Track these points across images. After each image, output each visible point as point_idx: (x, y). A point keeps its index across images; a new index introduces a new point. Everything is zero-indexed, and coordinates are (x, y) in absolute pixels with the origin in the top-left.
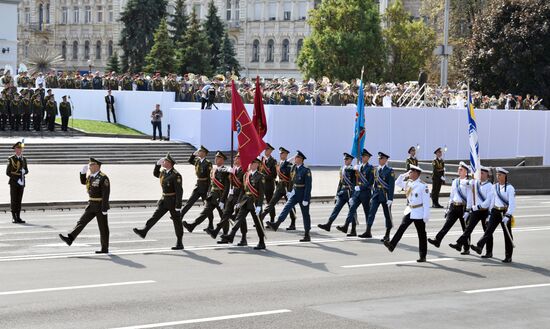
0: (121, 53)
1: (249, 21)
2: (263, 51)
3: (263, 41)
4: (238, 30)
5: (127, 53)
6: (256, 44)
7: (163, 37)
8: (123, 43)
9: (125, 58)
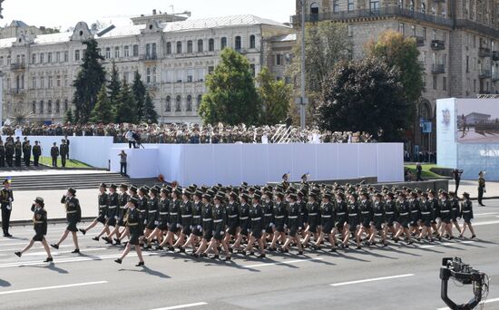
0: (73, 108)
1: (163, 83)
2: (173, 103)
3: (174, 97)
4: (155, 89)
5: (78, 108)
6: (168, 99)
7: (104, 96)
8: (75, 101)
9: (76, 112)
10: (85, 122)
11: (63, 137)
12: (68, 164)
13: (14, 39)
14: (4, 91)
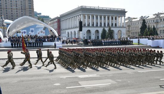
0: (140, 33)
1: (160, 27)
2: (162, 32)
3: (162, 30)
4: (158, 29)
5: (141, 33)
6: (161, 31)
7: (146, 31)
8: (140, 32)
9: (141, 34)
10: (143, 36)
11: (138, 39)
12: (140, 44)
13: (128, 21)
14: (126, 31)
